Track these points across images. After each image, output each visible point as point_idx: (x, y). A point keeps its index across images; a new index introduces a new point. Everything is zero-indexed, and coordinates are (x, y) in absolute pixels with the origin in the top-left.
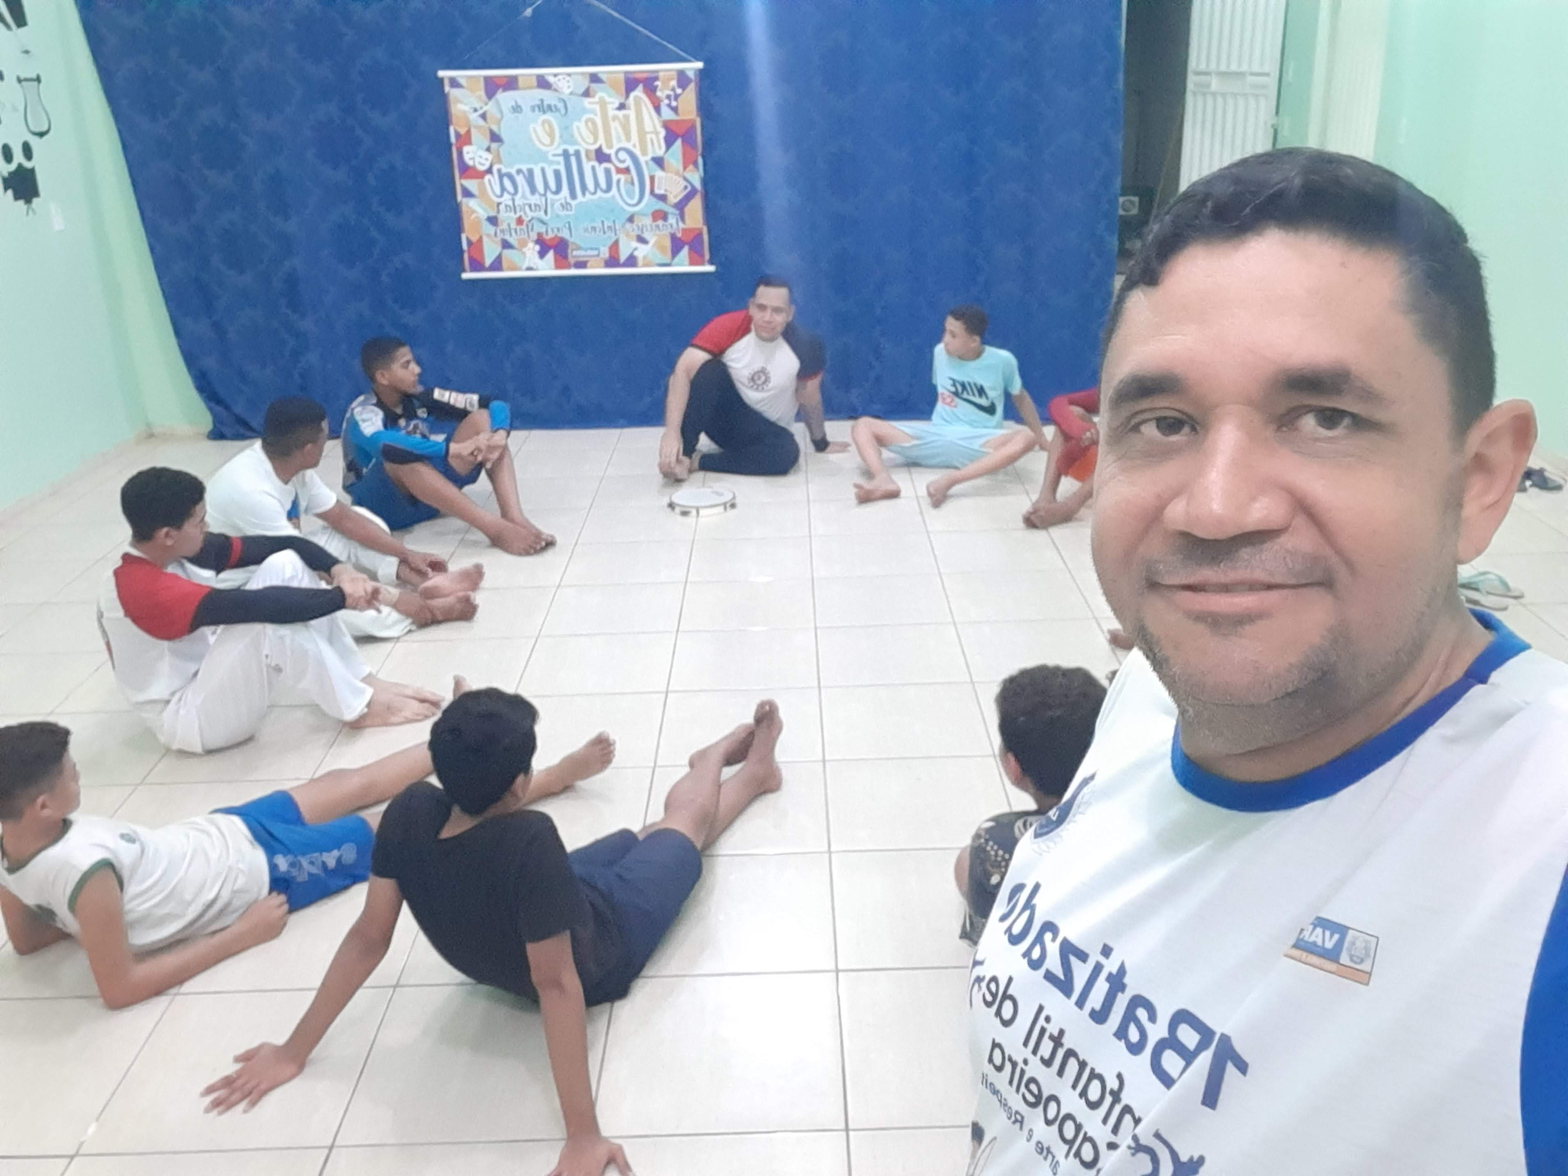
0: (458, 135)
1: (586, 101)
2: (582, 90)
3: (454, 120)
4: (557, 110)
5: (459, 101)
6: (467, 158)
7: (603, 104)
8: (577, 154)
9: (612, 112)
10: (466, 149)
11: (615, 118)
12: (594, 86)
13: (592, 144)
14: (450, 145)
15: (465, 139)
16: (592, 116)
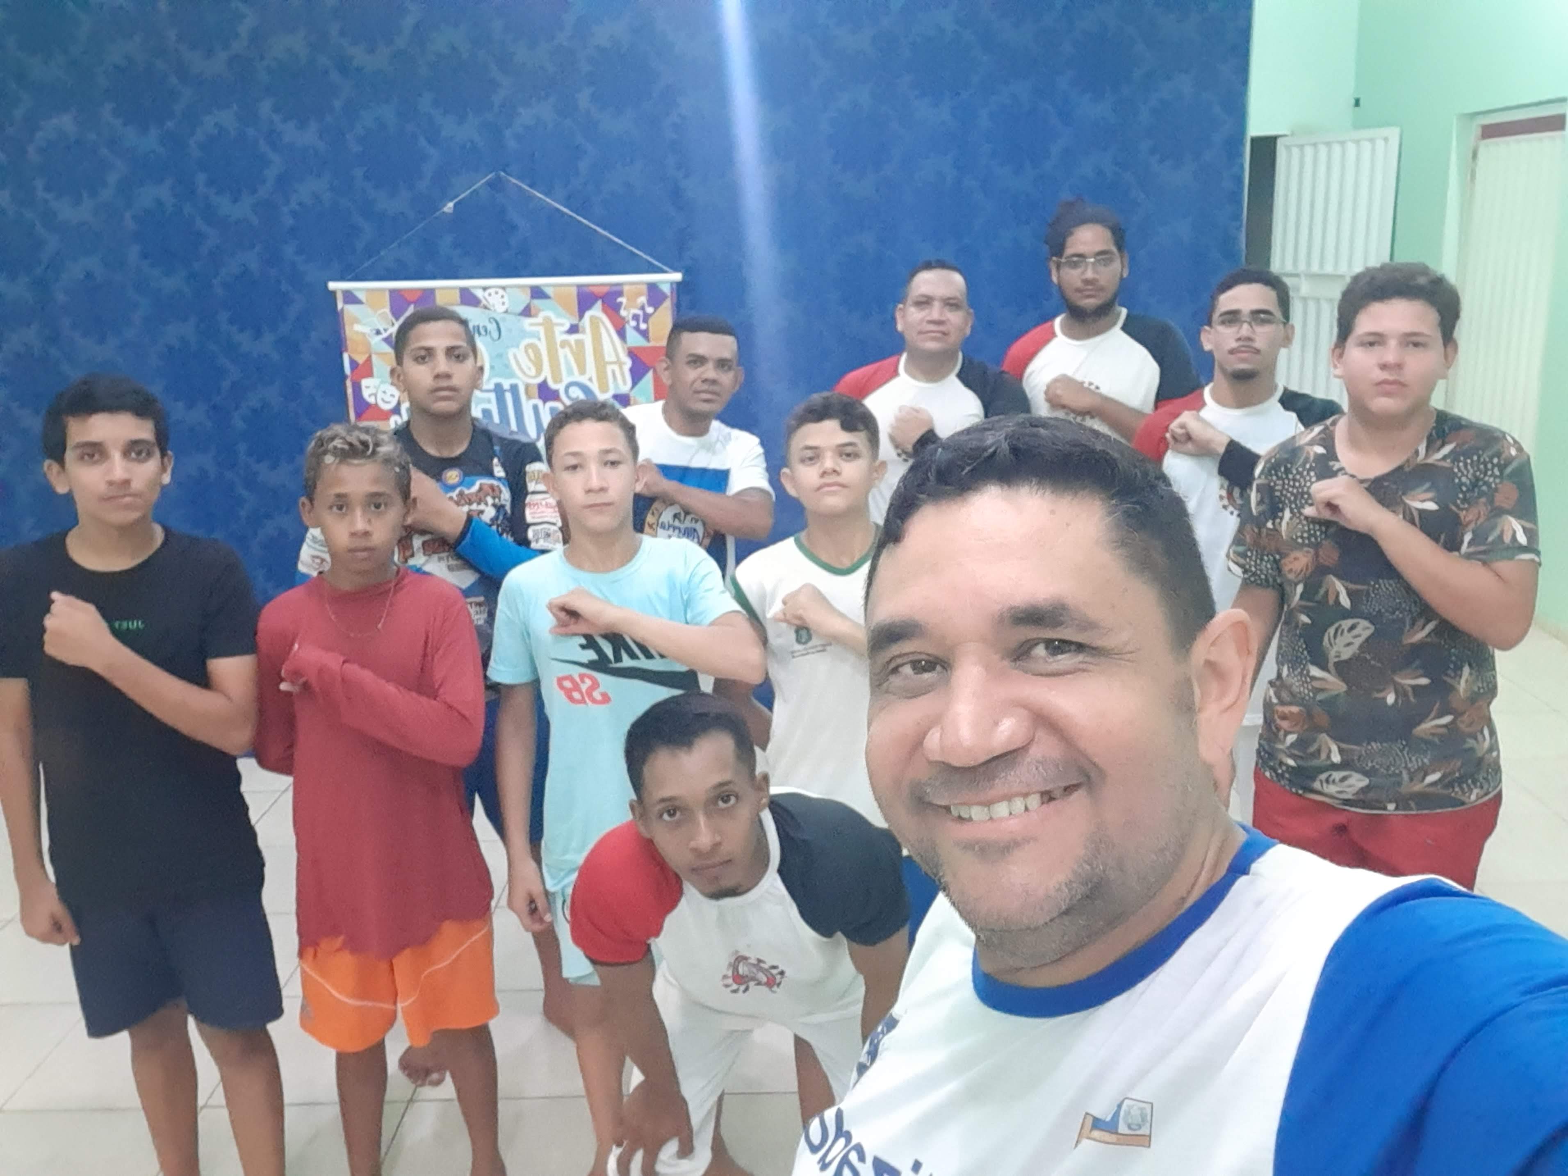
0: (354, 364)
1: (527, 322)
2: (521, 308)
3: (349, 344)
5: (357, 321)
6: (366, 393)
7: (549, 325)
8: (514, 389)
9: (560, 335)
10: (365, 382)
11: (564, 344)
12: (537, 302)
13: (535, 377)
14: (344, 377)
15: (365, 370)
16: (534, 341)
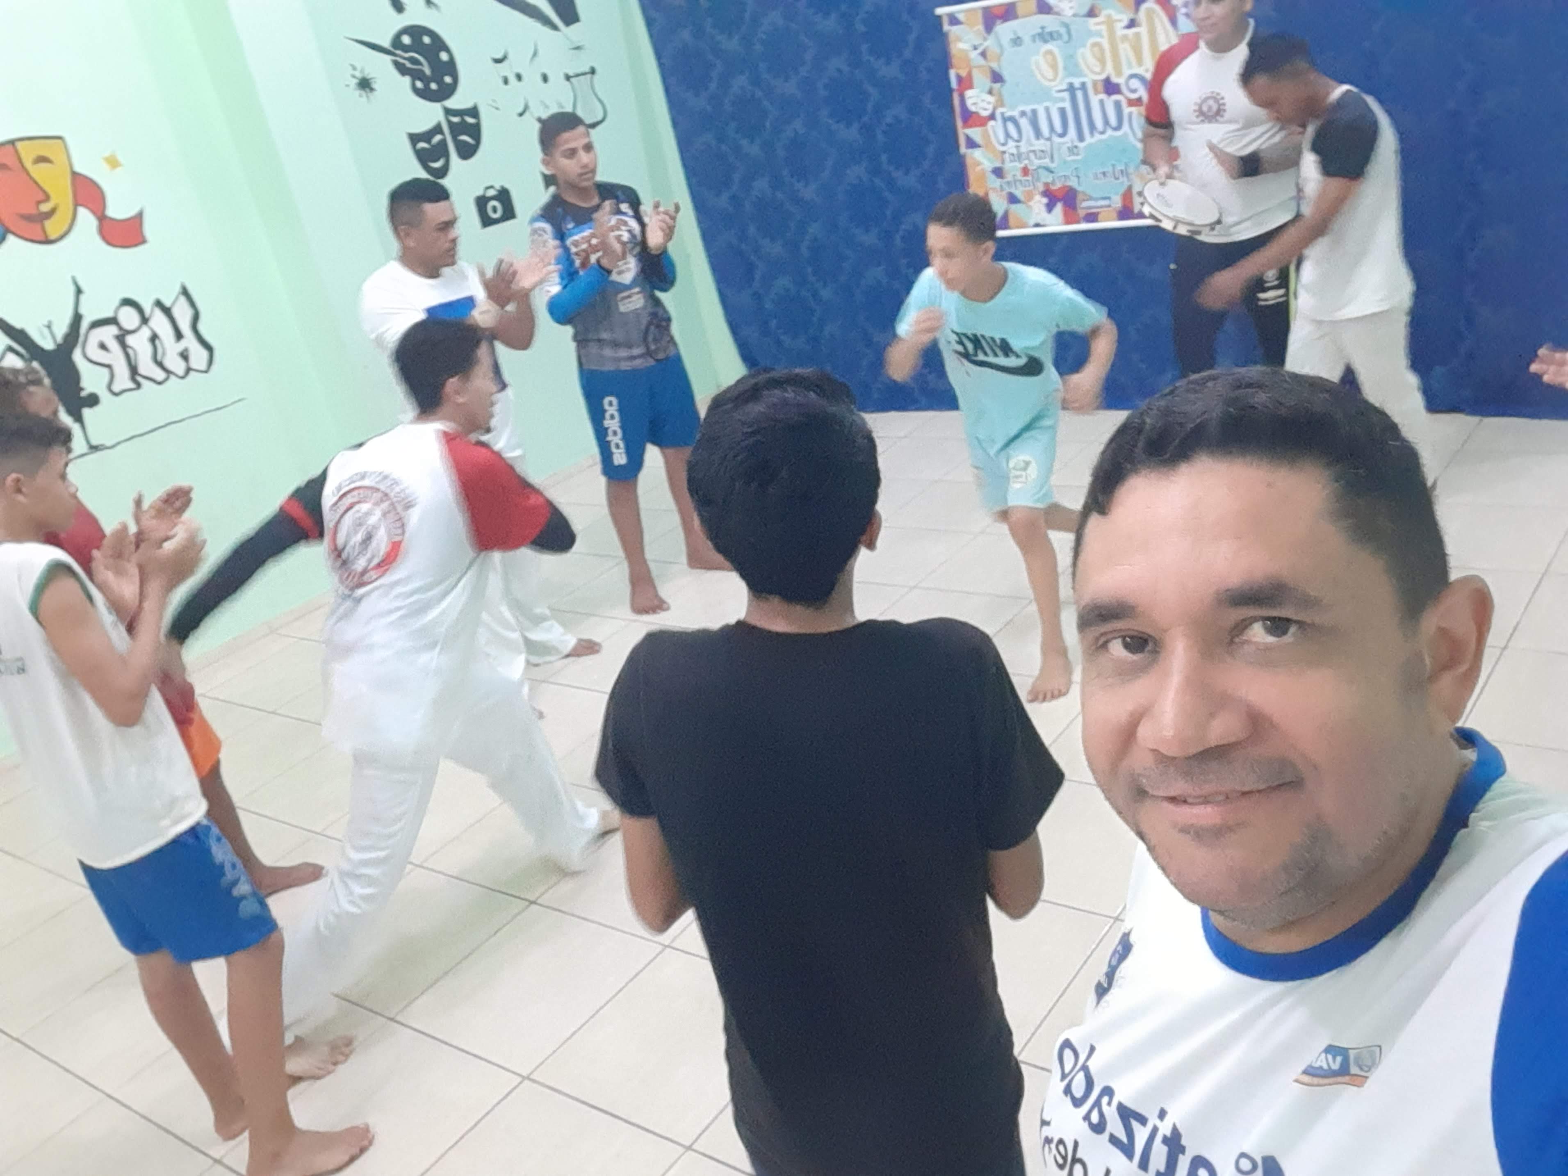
0: (960, 79)
1: (1092, 21)
2: (1085, 10)
3: (955, 61)
4: (1060, 36)
5: (959, 39)
6: (969, 103)
7: (1110, 23)
8: (1083, 86)
9: (1120, 31)
10: (969, 93)
11: (1125, 38)
13: (1099, 74)
14: (951, 91)
15: (966, 83)
16: (1098, 40)
